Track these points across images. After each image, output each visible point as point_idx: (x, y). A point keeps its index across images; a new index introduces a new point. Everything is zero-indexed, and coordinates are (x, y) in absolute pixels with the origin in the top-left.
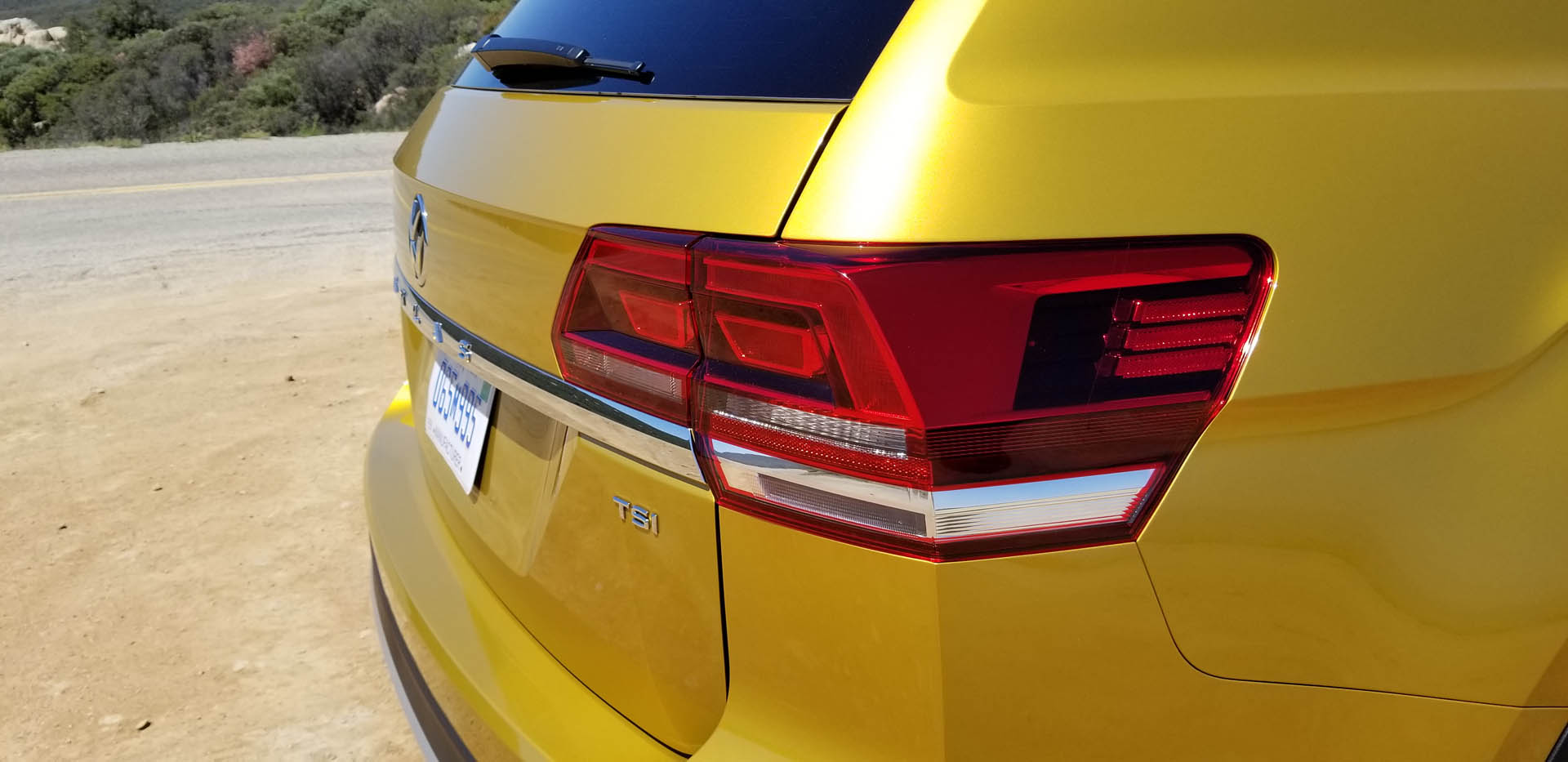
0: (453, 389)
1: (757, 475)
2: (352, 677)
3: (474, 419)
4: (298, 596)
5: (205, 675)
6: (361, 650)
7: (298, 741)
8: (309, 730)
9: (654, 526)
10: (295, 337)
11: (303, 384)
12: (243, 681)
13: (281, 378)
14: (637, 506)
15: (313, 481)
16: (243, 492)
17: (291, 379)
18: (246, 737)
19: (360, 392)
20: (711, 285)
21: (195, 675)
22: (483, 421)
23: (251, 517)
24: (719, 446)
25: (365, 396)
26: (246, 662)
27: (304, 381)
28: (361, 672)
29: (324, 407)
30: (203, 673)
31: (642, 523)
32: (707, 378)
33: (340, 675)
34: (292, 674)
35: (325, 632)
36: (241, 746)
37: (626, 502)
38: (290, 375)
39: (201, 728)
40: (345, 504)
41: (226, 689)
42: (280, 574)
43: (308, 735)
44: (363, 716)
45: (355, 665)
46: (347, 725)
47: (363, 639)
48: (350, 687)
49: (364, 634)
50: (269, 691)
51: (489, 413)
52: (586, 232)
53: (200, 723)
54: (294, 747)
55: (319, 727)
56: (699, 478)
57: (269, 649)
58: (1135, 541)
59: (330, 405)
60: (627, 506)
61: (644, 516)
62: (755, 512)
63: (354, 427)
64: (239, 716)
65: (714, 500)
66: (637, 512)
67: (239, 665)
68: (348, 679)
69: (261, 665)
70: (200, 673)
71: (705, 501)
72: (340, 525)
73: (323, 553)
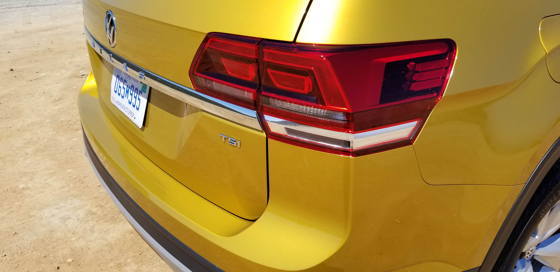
0: (125, 87)
1: (284, 128)
2: (69, 187)
3: (139, 99)
4: (38, 158)
5: (8, 191)
6: (69, 177)
7: (54, 213)
8: (57, 209)
9: (239, 144)
10: (9, 52)
11: (17, 72)
12: (24, 192)
13: (8, 69)
14: (230, 137)
15: (32, 112)
16: (4, 117)
17: (12, 70)
18: (32, 213)
19: (42, 75)
20: (266, 59)
21: (4, 191)
22: (144, 101)
23: (11, 127)
24: (267, 118)
25: (44, 76)
26: (24, 185)
27: (18, 71)
28: (71, 185)
29: (28, 81)
30: (7, 190)
31: (234, 144)
32: (263, 93)
33: (63, 187)
34: (44, 188)
35: (53, 171)
36: (31, 217)
37: (226, 136)
38: (12, 68)
39: (12, 211)
40: (48, 121)
41: (18, 196)
42: (28, 149)
43: (56, 211)
44: (77, 202)
45: (69, 183)
46: (72, 206)
47: (69, 173)
48: (69, 191)
49: (69, 171)
50: (36, 195)
51: (147, 98)
52: (206, 35)
53: (11, 210)
54: (53, 216)
55: (61, 207)
56: (261, 129)
57: (31, 179)
58: (413, 144)
59: (31, 80)
60: (226, 137)
61: (234, 141)
62: (284, 141)
63: (43, 89)
64: (27, 206)
65: (266, 137)
66: (231, 140)
67: (21, 186)
68: (67, 188)
69: (30, 185)
70: (6, 190)
71: (262, 137)
72: (49, 129)
73: (44, 140)
